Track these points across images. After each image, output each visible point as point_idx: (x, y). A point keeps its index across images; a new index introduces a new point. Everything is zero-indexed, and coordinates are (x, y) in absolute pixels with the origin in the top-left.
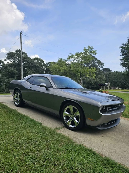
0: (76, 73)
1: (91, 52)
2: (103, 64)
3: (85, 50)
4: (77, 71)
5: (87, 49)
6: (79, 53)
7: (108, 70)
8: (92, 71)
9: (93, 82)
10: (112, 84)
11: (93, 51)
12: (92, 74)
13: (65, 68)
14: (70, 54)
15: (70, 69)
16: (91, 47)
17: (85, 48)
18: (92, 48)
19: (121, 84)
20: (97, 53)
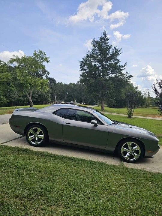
0: (25, 84)
1: (42, 58)
2: (48, 73)
3: (35, 54)
4: (26, 82)
5: (38, 53)
6: (27, 57)
7: (52, 80)
8: (44, 83)
9: (37, 94)
10: (58, 98)
11: (44, 58)
12: (44, 87)
13: (8, 76)
14: (14, 56)
15: (16, 77)
16: (43, 53)
17: (35, 51)
18: (45, 54)
19: (68, 98)
20: (50, 61)
